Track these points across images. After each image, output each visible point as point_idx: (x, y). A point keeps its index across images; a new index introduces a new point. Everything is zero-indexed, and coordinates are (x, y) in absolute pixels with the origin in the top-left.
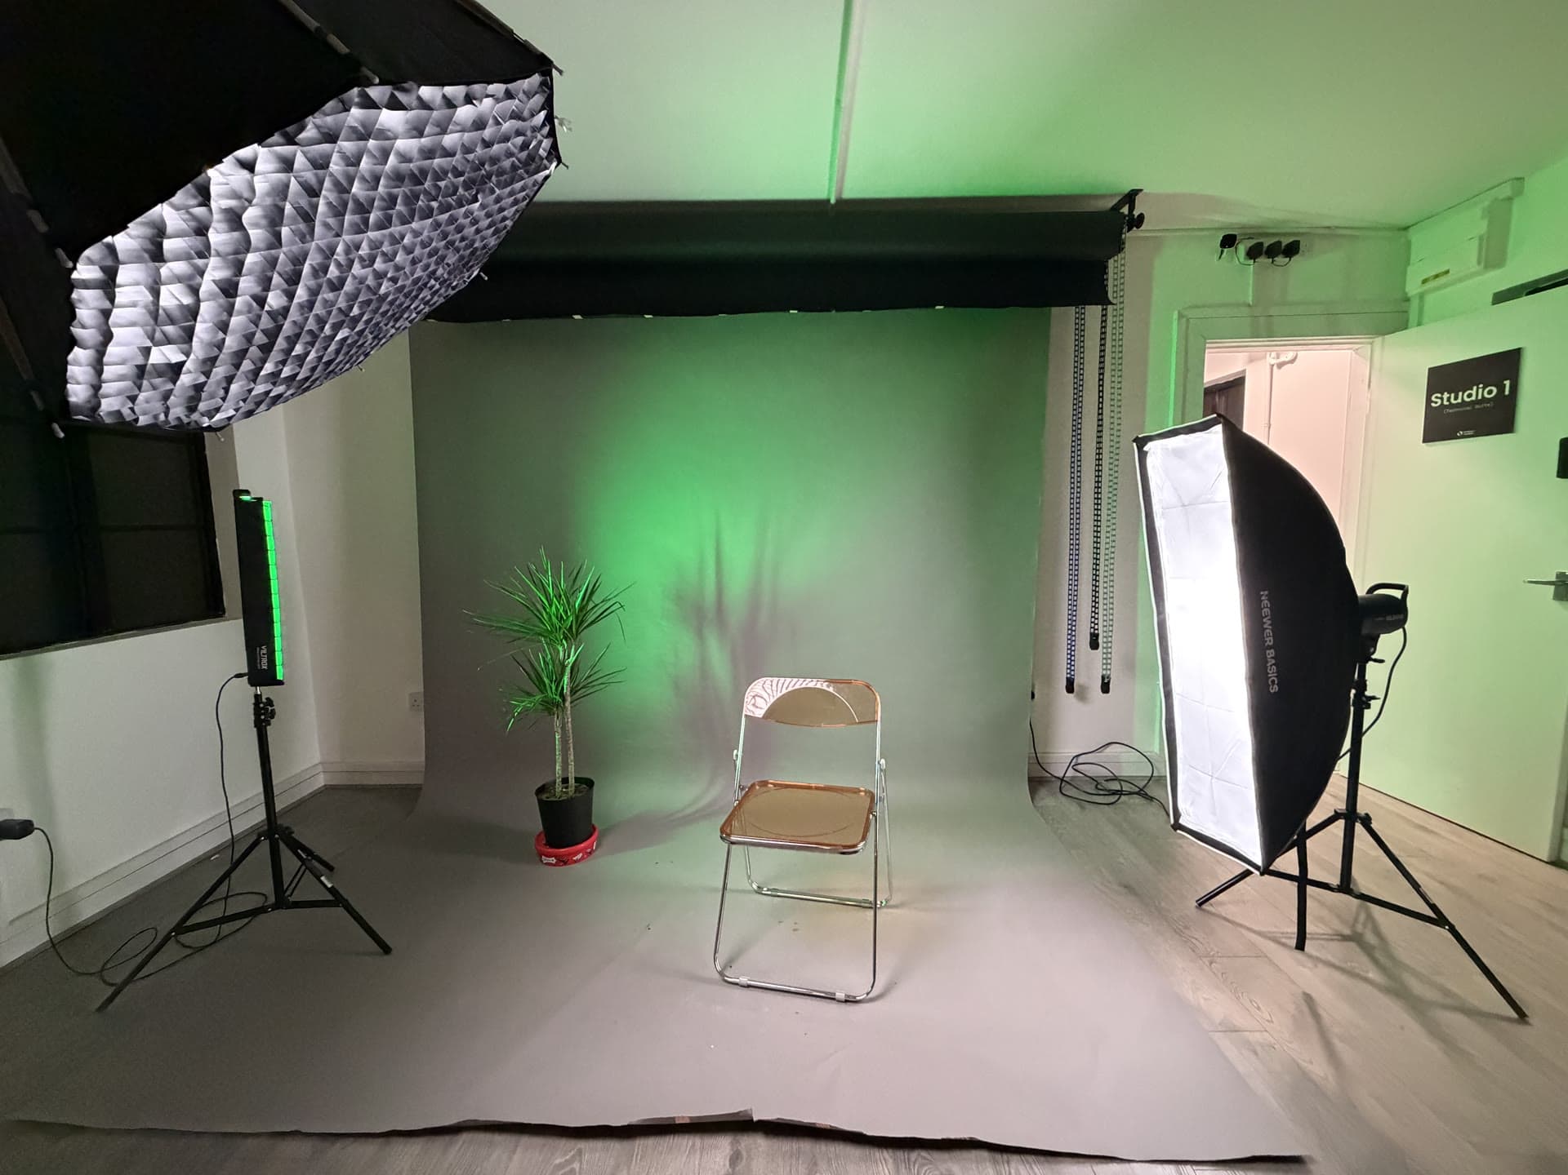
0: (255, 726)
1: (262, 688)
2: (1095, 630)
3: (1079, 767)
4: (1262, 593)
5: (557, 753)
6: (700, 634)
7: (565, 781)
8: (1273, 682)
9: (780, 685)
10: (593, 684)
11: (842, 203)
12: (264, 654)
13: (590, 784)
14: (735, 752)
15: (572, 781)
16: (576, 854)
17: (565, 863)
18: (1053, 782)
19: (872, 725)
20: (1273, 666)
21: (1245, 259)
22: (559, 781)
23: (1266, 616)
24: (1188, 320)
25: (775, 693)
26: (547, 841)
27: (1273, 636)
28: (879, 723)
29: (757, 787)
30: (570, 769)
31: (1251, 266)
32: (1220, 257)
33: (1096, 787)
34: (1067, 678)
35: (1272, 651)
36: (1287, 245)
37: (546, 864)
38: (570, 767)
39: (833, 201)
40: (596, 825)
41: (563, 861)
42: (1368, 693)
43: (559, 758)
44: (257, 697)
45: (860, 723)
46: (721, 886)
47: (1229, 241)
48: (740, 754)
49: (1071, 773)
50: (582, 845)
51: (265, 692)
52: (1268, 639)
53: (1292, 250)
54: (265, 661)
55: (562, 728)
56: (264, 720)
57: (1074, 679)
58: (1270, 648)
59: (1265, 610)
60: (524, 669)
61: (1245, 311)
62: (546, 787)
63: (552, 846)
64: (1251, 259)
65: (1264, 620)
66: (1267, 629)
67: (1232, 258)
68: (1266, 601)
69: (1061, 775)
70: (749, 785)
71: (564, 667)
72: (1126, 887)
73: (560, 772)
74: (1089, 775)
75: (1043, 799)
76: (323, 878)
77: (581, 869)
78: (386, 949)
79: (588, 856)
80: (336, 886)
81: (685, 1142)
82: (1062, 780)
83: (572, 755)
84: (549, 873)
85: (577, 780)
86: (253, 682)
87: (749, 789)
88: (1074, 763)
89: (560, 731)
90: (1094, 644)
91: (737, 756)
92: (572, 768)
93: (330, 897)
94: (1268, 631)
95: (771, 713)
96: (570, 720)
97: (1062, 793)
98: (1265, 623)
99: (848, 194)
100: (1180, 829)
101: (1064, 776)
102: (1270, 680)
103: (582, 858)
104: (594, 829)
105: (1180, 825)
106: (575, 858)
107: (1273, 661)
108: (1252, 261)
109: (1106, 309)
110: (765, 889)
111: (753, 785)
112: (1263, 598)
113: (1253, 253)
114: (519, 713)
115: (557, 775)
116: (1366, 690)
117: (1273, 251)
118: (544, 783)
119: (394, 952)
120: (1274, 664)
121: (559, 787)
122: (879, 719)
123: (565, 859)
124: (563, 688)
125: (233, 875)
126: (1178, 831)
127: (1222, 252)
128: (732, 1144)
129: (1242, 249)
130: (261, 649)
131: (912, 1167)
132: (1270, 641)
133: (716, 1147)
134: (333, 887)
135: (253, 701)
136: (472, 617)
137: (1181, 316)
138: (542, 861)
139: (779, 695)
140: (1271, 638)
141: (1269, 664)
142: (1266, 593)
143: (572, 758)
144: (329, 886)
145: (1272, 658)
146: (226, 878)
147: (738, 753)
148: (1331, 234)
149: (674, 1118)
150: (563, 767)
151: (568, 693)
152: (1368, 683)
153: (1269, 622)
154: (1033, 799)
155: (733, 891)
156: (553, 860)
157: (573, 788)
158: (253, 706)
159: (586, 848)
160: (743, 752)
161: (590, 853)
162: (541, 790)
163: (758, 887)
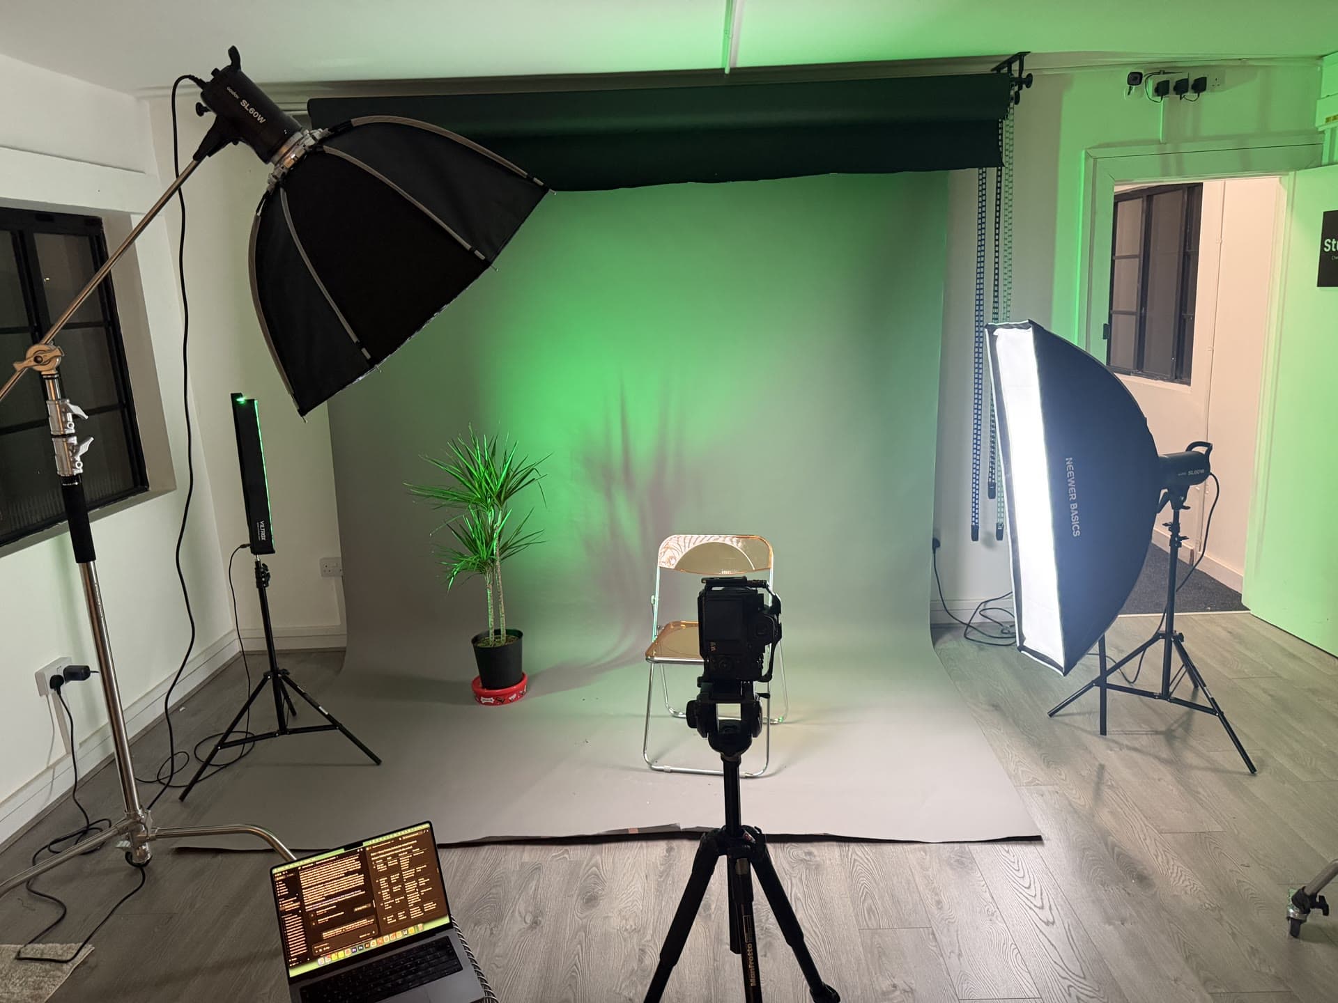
0: (257, 587)
1: (261, 556)
2: (992, 479)
3: (988, 613)
4: (1067, 459)
5: (489, 607)
6: (609, 496)
7: (497, 632)
8: (1076, 528)
9: (687, 541)
10: (518, 544)
11: (736, 71)
12: (262, 528)
13: (519, 635)
14: (653, 597)
15: (503, 632)
16: (512, 694)
17: (502, 702)
18: (960, 627)
19: (766, 571)
20: (1076, 516)
21: (1153, 96)
22: (492, 631)
23: (1070, 478)
24: (1095, 159)
25: (683, 548)
26: (483, 685)
27: (1076, 493)
28: (772, 570)
29: (672, 627)
30: (501, 622)
31: (1161, 103)
32: (1129, 93)
33: (1002, 632)
34: (972, 526)
35: (1076, 504)
36: (1196, 81)
37: (485, 704)
38: (501, 619)
39: (727, 71)
40: (525, 672)
41: (500, 701)
42: (1181, 534)
43: (491, 611)
44: (257, 563)
45: (756, 570)
46: (645, 713)
47: (1135, 79)
48: (657, 599)
49: (978, 619)
50: (515, 687)
51: (264, 559)
52: (1072, 495)
53: (1200, 86)
54: (263, 533)
55: (493, 585)
56: (265, 582)
57: (978, 527)
58: (1073, 502)
59: (1070, 473)
60: (455, 533)
61: (1154, 149)
62: (479, 638)
63: (489, 688)
64: (1158, 95)
65: (1069, 480)
66: (1071, 487)
67: (1142, 93)
68: (1071, 466)
69: (967, 622)
70: (665, 625)
71: (493, 530)
72: (993, 706)
73: (493, 623)
74: (997, 621)
75: (945, 642)
76: (320, 708)
77: (515, 707)
78: (378, 762)
79: (521, 697)
80: (331, 714)
81: (635, 846)
82: (968, 625)
83: (503, 607)
84: (489, 711)
85: (508, 632)
86: (255, 552)
87: (665, 627)
88: (983, 608)
89: (491, 587)
90: (992, 494)
91: (654, 600)
92: (503, 620)
93: (329, 723)
94: (1072, 489)
95: (682, 564)
96: (500, 577)
97: (967, 638)
98: (1070, 483)
99: (742, 62)
100: (1024, 650)
101: (970, 622)
102: (1074, 527)
103: (516, 699)
104: (524, 675)
105: (1024, 646)
106: (510, 698)
107: (1076, 512)
108: (1160, 97)
109: (1001, 170)
110: (681, 713)
111: (668, 625)
112: (1068, 463)
113: (1161, 90)
114: (458, 572)
115: (490, 626)
116: (1179, 531)
117: (1181, 88)
118: (476, 634)
119: (383, 763)
120: (1076, 515)
121: (492, 637)
122: (772, 566)
123: (502, 698)
124: (493, 550)
125: (251, 707)
126: (1022, 652)
127: (1130, 89)
128: (667, 844)
129: (1151, 85)
130: (260, 524)
131: (785, 849)
132: (1074, 497)
133: (657, 846)
134: (329, 714)
135: (254, 567)
136: (410, 487)
137: (1088, 156)
138: (481, 702)
139: (687, 550)
140: (1075, 495)
141: (1072, 515)
142: (1071, 459)
143: (503, 610)
144: (327, 713)
145: (1075, 510)
146: (246, 711)
147: (656, 598)
148: (1243, 66)
149: (627, 830)
150: (495, 620)
151: (498, 553)
152: (1180, 526)
153: (1073, 482)
154: (934, 644)
155: (654, 717)
156: (492, 700)
157: (505, 638)
158: (254, 571)
159: (519, 690)
160: (659, 597)
161: (522, 694)
162: (475, 640)
163: (675, 712)
